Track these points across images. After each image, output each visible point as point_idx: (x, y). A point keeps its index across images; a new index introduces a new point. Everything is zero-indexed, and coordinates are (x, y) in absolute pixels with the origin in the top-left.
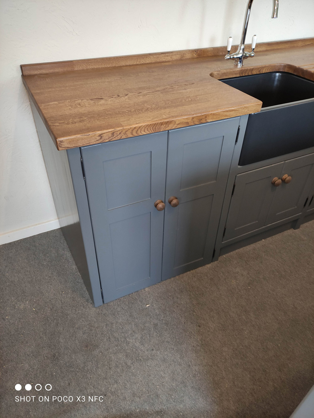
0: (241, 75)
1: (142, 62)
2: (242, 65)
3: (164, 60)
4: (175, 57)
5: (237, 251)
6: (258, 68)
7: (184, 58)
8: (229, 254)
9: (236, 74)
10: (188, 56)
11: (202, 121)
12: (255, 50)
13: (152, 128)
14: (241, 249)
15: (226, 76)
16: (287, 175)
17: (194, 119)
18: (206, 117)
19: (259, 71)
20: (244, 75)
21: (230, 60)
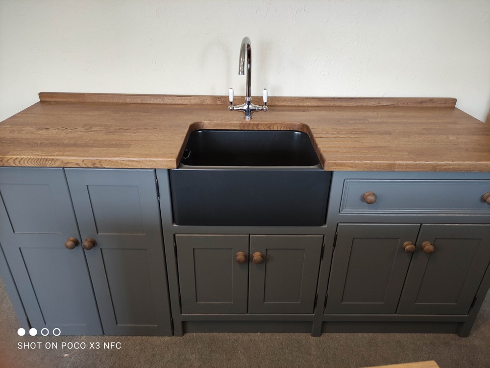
0: (243, 129)
1: (156, 102)
2: (251, 118)
3: (181, 102)
4: (193, 101)
5: (214, 334)
6: (267, 125)
7: (205, 103)
8: (203, 334)
9: (234, 126)
10: (209, 102)
11: (96, 165)
12: (267, 104)
13: (35, 161)
14: (221, 334)
15: (222, 127)
16: (258, 253)
17: (85, 162)
18: (100, 162)
19: (269, 127)
20: (250, 129)
21: (233, 112)
